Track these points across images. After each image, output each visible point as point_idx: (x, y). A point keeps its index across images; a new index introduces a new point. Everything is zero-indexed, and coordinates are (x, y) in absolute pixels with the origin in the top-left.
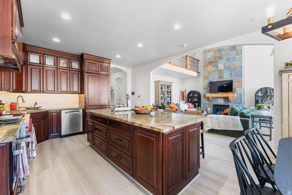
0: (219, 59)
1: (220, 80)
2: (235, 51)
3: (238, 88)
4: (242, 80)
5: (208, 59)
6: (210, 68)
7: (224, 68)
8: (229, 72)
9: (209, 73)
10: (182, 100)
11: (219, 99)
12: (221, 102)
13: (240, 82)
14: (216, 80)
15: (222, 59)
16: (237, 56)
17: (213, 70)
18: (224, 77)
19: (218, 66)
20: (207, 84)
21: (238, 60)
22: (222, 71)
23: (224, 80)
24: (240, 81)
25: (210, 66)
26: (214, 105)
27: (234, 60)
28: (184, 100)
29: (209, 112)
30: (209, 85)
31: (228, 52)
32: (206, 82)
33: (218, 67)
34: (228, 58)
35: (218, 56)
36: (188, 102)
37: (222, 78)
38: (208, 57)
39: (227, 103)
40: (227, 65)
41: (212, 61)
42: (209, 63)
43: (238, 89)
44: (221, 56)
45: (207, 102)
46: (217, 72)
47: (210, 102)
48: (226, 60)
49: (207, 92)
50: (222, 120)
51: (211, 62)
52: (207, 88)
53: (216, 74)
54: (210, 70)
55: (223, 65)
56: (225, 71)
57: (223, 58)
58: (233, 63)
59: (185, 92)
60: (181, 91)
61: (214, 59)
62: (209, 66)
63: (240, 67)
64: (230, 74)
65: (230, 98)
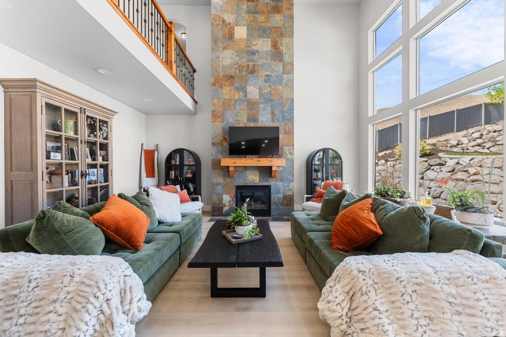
0: (248, 74)
1: (252, 125)
2: (281, 63)
3: (286, 146)
4: (293, 129)
5: (223, 66)
6: (227, 92)
7: (259, 96)
8: (269, 109)
9: (228, 105)
10: (147, 176)
11: (249, 172)
12: (254, 179)
13: (290, 133)
14: (241, 125)
15: (256, 74)
16: (285, 76)
17: (236, 97)
18: (260, 119)
19: (248, 90)
20: (221, 133)
21: (286, 85)
22: (255, 103)
23: (259, 126)
24: (291, 131)
25: (229, 88)
26: (239, 188)
27: (280, 84)
28: (154, 176)
29: (227, 204)
30: (227, 136)
31: (267, 62)
32: (219, 128)
33: (246, 92)
34: (267, 76)
35: (246, 64)
36: (166, 180)
37: (255, 120)
38: (224, 63)
39: (267, 181)
40: (266, 91)
41: (233, 74)
42: (225, 78)
43: (286, 149)
44: (254, 66)
45: (221, 180)
46: (244, 106)
47: (229, 180)
48: (264, 78)
49: (222, 154)
51: (232, 77)
52: (221, 144)
53: (244, 110)
54: (227, 97)
55: (258, 91)
56: (261, 106)
57: (258, 73)
58: (278, 90)
59: (156, 152)
60: (145, 148)
61: (238, 71)
62: (225, 85)
63: (290, 101)
64: (272, 113)
65: (274, 169)
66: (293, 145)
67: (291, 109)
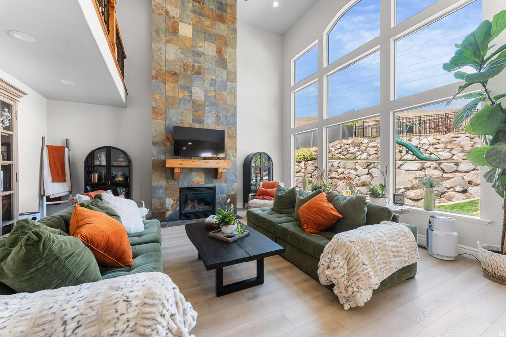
0: (194, 74)
1: (197, 126)
2: (226, 71)
3: (230, 149)
4: (236, 133)
5: (166, 61)
6: (169, 89)
7: (205, 99)
8: (214, 112)
9: (171, 102)
10: (54, 181)
11: (194, 174)
12: (199, 180)
13: (234, 137)
14: (186, 126)
15: (202, 76)
16: (229, 84)
17: (181, 96)
18: (205, 121)
19: (193, 91)
20: (163, 132)
21: (230, 92)
22: (200, 105)
23: (204, 128)
24: (234, 135)
25: (173, 85)
26: (182, 190)
27: (224, 90)
28: (64, 181)
29: (170, 208)
30: (170, 136)
31: (212, 66)
32: (159, 127)
33: (191, 92)
34: (213, 80)
35: (191, 64)
36: (86, 185)
37: (201, 122)
38: (167, 57)
39: (212, 182)
40: (211, 95)
41: (178, 71)
42: (168, 74)
43: (230, 152)
44: (199, 68)
45: (163, 183)
46: (189, 106)
47: (172, 182)
48: (209, 82)
49: (164, 154)
50: (393, 246)
51: (175, 73)
52: (163, 143)
53: (189, 110)
54: (170, 94)
55: (203, 93)
56: (207, 108)
57: (204, 75)
58: (223, 95)
59: (66, 149)
60: (46, 143)
61: (182, 69)
62: (168, 81)
63: (233, 108)
64: (217, 116)
65: (220, 170)
66: (236, 148)
67: (234, 115)
